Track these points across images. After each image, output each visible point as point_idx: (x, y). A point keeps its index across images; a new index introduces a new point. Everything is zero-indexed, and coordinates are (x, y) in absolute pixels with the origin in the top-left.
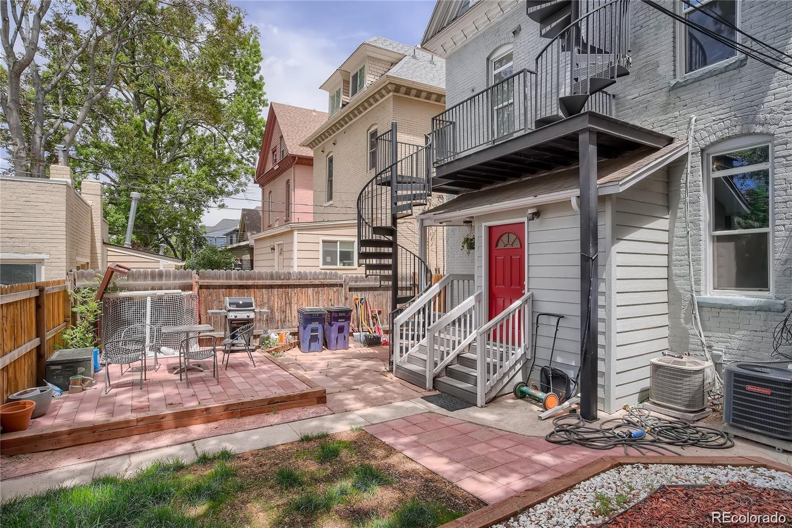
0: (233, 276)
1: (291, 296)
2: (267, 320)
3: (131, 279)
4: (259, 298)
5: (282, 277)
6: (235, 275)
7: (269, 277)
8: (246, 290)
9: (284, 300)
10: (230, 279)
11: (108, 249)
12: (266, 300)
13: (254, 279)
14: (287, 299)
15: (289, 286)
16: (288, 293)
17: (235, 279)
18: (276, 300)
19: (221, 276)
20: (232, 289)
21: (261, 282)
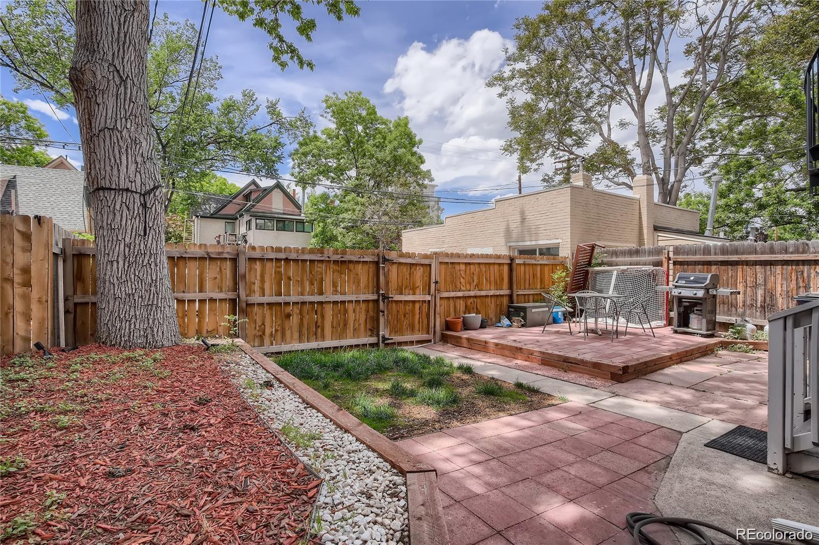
0: (712, 251)
1: (809, 277)
2: (763, 307)
3: (614, 256)
4: (751, 277)
5: (791, 250)
6: (715, 249)
7: (768, 250)
8: (730, 267)
9: (794, 282)
10: (709, 254)
11: (659, 234)
12: (760, 280)
13: (743, 253)
14: (800, 281)
15: (804, 262)
16: (802, 272)
17: (715, 254)
18: (779, 281)
19: (698, 251)
20: (711, 265)
21: (752, 257)
